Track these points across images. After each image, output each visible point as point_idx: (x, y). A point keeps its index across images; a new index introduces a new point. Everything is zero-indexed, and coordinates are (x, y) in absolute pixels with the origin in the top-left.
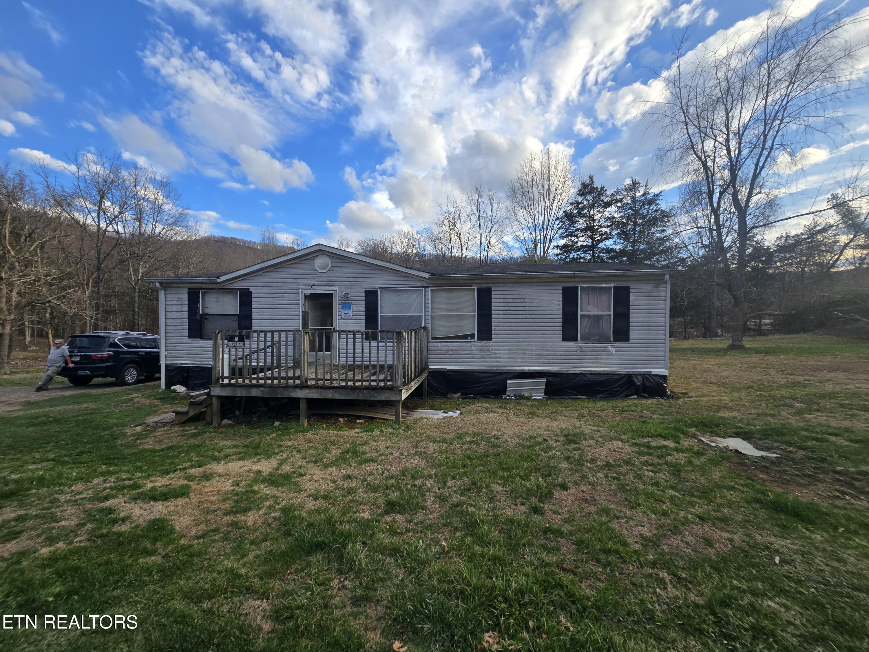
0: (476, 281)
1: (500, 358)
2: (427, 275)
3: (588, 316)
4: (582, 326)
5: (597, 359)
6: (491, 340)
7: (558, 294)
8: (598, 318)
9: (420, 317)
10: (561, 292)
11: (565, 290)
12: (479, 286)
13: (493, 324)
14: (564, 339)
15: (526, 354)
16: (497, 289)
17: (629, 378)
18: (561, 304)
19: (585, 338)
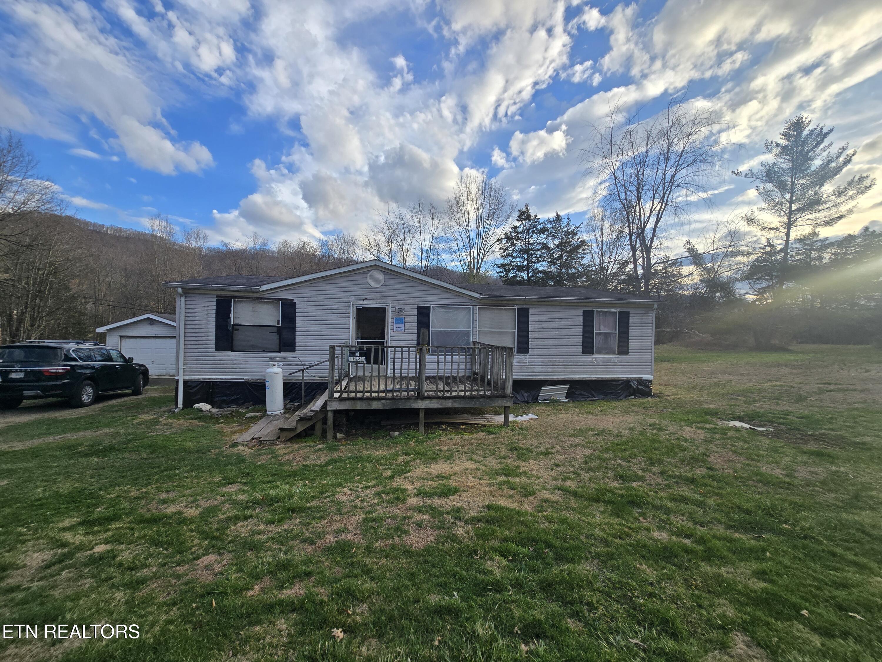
0: (517, 303)
1: (535, 368)
2: (477, 295)
3: (600, 334)
4: (597, 342)
5: (606, 368)
6: (528, 352)
7: (580, 316)
8: (607, 336)
9: (468, 332)
10: (582, 314)
11: (585, 312)
12: (519, 307)
13: (530, 340)
14: (584, 352)
15: (555, 365)
16: (533, 310)
17: (627, 383)
18: (582, 324)
19: (599, 352)
